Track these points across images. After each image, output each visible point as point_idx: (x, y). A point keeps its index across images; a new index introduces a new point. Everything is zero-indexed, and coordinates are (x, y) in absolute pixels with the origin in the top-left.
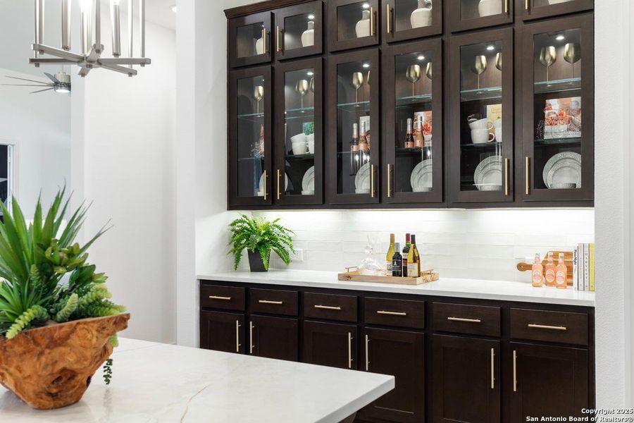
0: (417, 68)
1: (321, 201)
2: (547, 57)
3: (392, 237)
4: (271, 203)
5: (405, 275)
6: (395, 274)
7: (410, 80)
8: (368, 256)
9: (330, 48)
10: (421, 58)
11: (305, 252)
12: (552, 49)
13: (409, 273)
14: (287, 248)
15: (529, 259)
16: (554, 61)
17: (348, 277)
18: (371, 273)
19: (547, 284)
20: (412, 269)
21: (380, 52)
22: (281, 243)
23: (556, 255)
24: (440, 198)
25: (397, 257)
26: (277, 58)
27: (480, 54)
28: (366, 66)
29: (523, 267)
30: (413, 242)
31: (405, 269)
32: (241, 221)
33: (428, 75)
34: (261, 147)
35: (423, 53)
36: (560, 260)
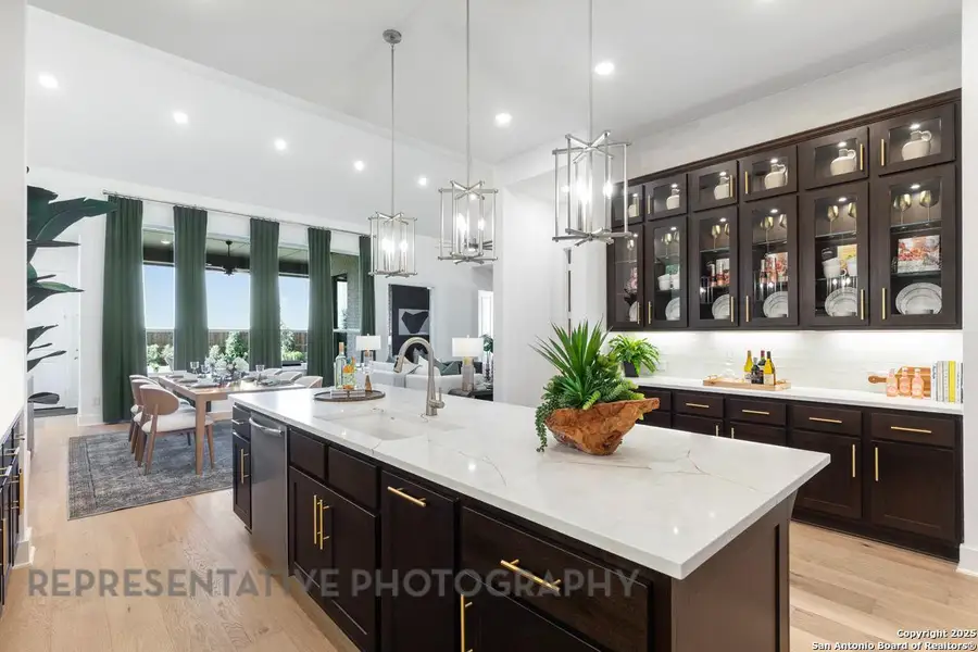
0: (770, 219)
1: (685, 324)
2: (902, 203)
3: (749, 353)
4: (642, 326)
5: (762, 382)
6: (753, 382)
7: (764, 229)
8: (728, 367)
9: (694, 207)
10: (774, 211)
11: (668, 363)
12: (907, 197)
13: (765, 381)
14: (654, 360)
15: (880, 373)
16: (908, 206)
17: (713, 383)
18: (730, 380)
19: (901, 394)
20: (768, 379)
21: (738, 209)
22: (648, 356)
23: (911, 370)
24: (795, 321)
25: (756, 370)
26: (647, 219)
27: (832, 205)
28: (723, 220)
29: (874, 379)
30: (769, 356)
31: (762, 378)
32: (617, 340)
33: (782, 225)
34: (633, 285)
35: (776, 207)
36: (916, 374)
